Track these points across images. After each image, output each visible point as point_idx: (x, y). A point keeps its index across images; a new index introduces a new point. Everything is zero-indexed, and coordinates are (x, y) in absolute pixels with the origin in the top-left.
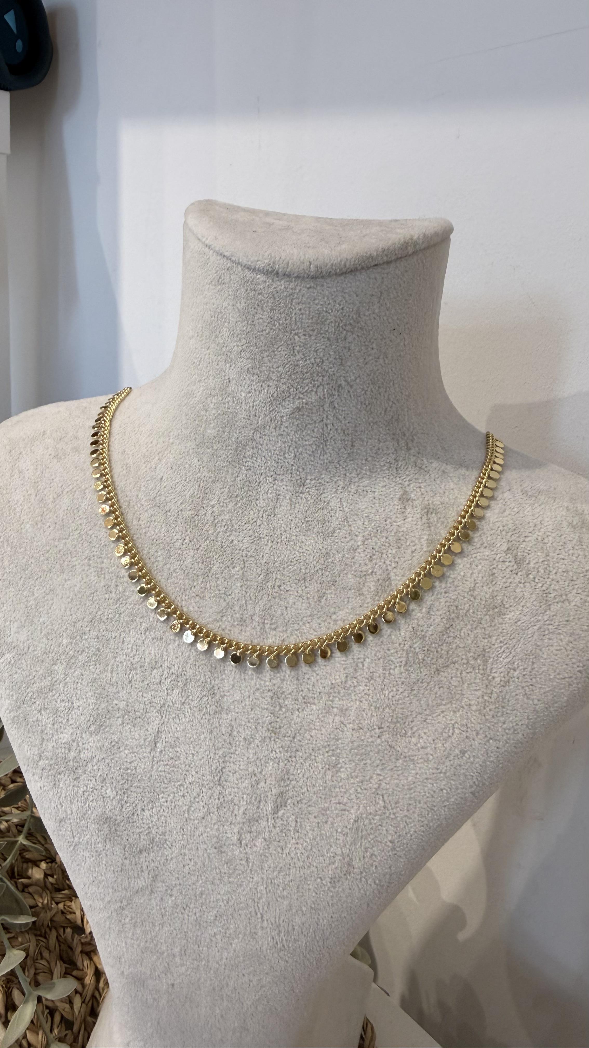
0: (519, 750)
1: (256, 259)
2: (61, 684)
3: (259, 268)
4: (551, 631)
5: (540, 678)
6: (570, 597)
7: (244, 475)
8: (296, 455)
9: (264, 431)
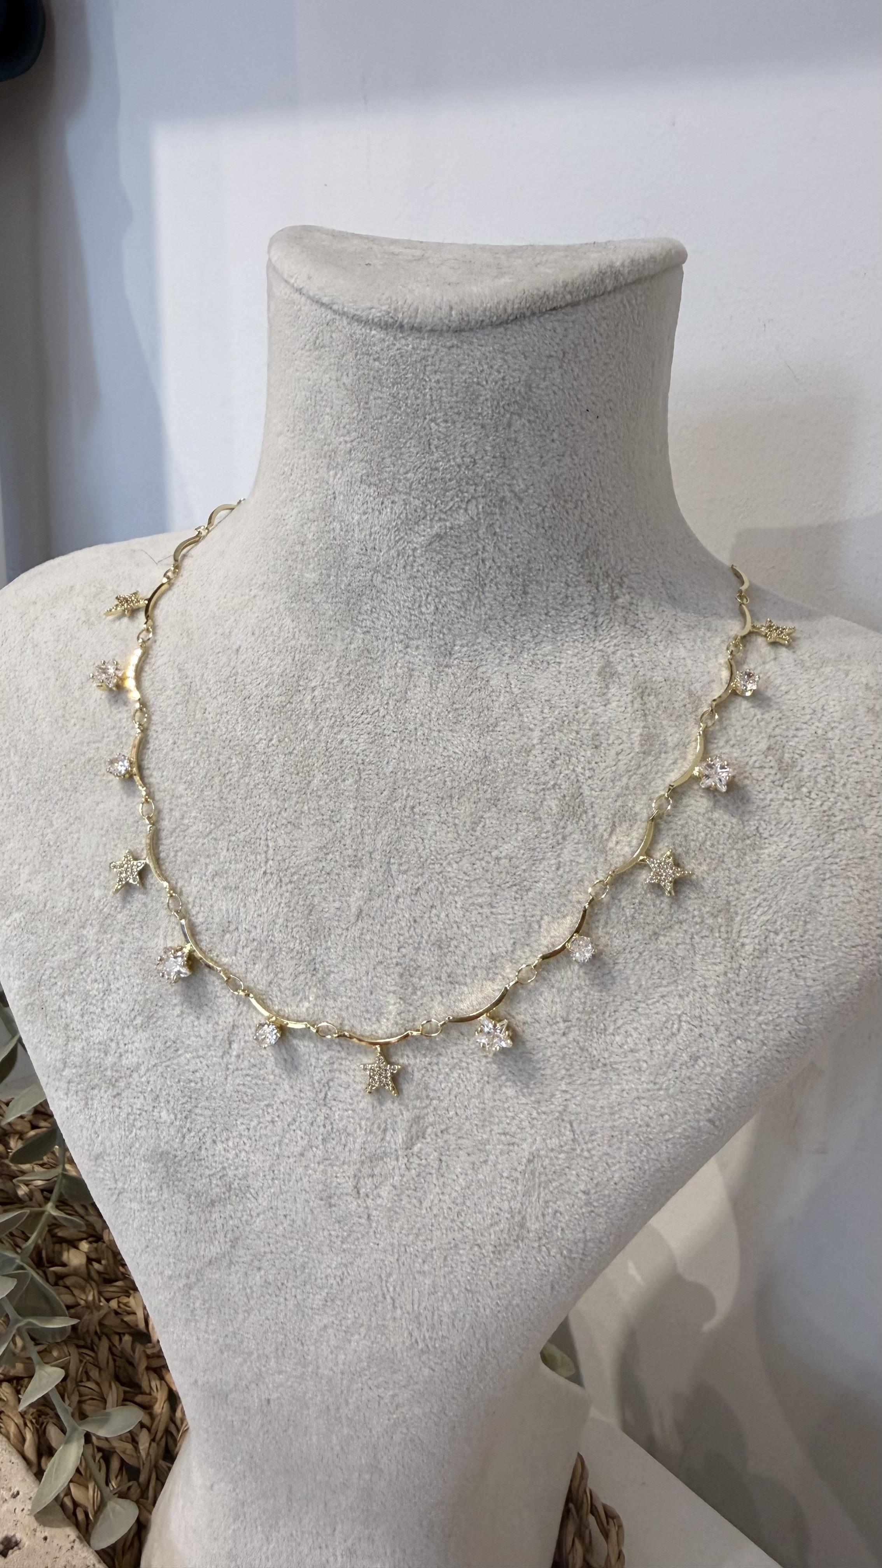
0: (783, 1056)
1: (369, 305)
2: (92, 957)
3: (373, 319)
4: (835, 873)
5: (816, 947)
6: (866, 821)
7: (360, 641)
8: (437, 609)
9: (388, 573)
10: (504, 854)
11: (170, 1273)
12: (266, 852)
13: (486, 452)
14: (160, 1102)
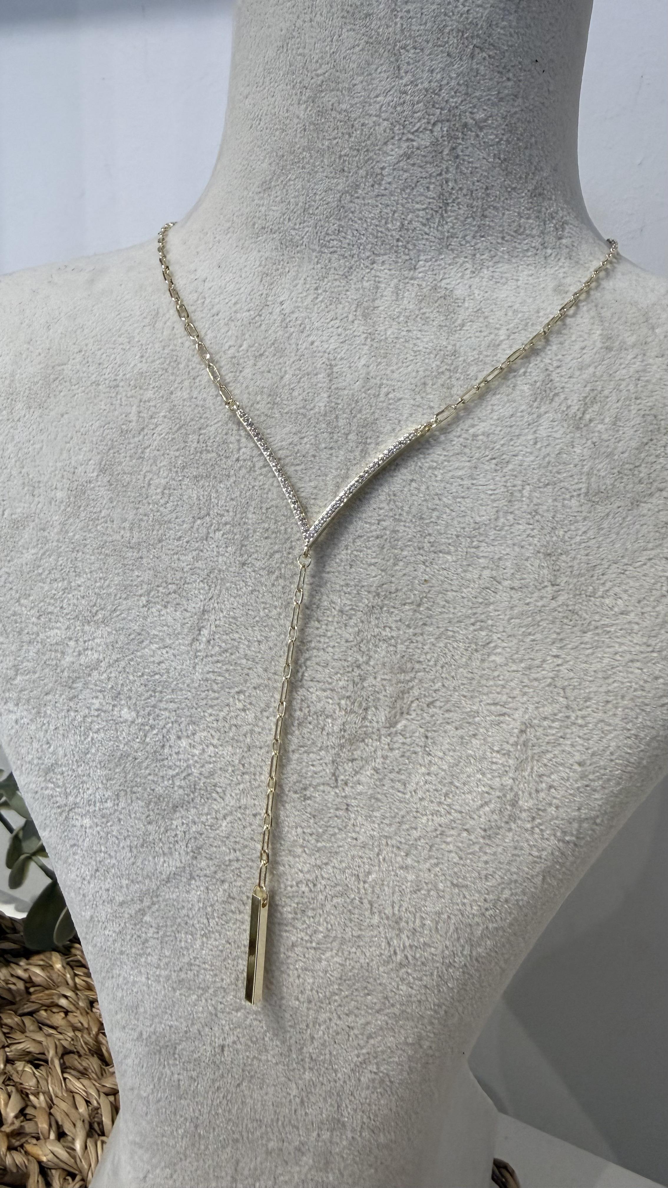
8: (403, 225)
9: (357, 192)
10: (479, 432)
11: (121, 899)
12: (239, 441)
13: (451, 78)
14: (121, 700)
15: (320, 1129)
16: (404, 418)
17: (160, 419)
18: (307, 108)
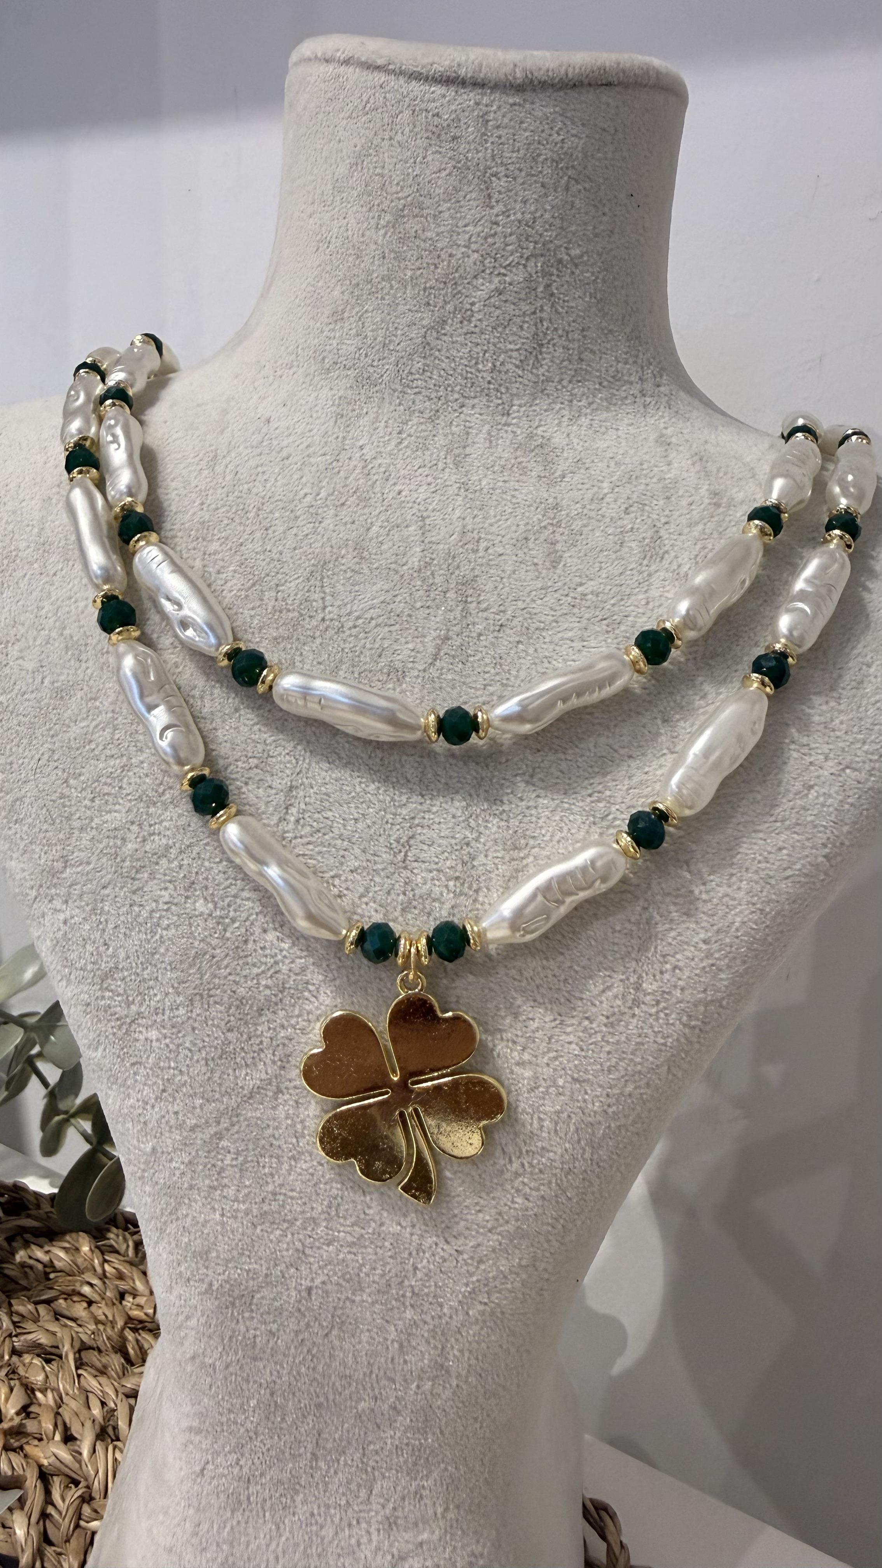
1: (430, 60)
8: (495, 366)
9: (443, 329)
11: (194, 1122)
12: (323, 598)
13: (545, 211)
14: (195, 890)
15: (420, 1378)
16: (506, 575)
17: (230, 574)
18: (386, 234)
